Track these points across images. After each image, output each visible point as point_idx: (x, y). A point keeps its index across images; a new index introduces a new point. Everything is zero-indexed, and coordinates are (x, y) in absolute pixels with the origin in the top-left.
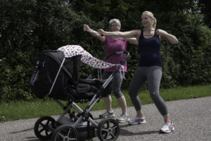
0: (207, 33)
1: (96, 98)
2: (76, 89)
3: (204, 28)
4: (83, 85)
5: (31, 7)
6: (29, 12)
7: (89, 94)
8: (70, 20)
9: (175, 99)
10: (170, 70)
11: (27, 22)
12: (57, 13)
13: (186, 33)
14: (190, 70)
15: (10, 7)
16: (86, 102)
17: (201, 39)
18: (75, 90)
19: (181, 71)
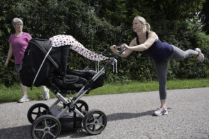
0: (204, 39)
1: (85, 89)
2: (63, 80)
3: (202, 35)
4: (71, 76)
5: (64, 13)
6: (62, 17)
7: (77, 85)
8: (94, 24)
9: (173, 88)
10: (172, 66)
11: (61, 25)
12: (84, 19)
13: (186, 38)
14: (187, 67)
15: (47, 13)
16: (73, 93)
17: (199, 43)
18: (61, 81)
19: (180, 68)
